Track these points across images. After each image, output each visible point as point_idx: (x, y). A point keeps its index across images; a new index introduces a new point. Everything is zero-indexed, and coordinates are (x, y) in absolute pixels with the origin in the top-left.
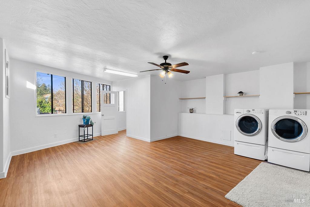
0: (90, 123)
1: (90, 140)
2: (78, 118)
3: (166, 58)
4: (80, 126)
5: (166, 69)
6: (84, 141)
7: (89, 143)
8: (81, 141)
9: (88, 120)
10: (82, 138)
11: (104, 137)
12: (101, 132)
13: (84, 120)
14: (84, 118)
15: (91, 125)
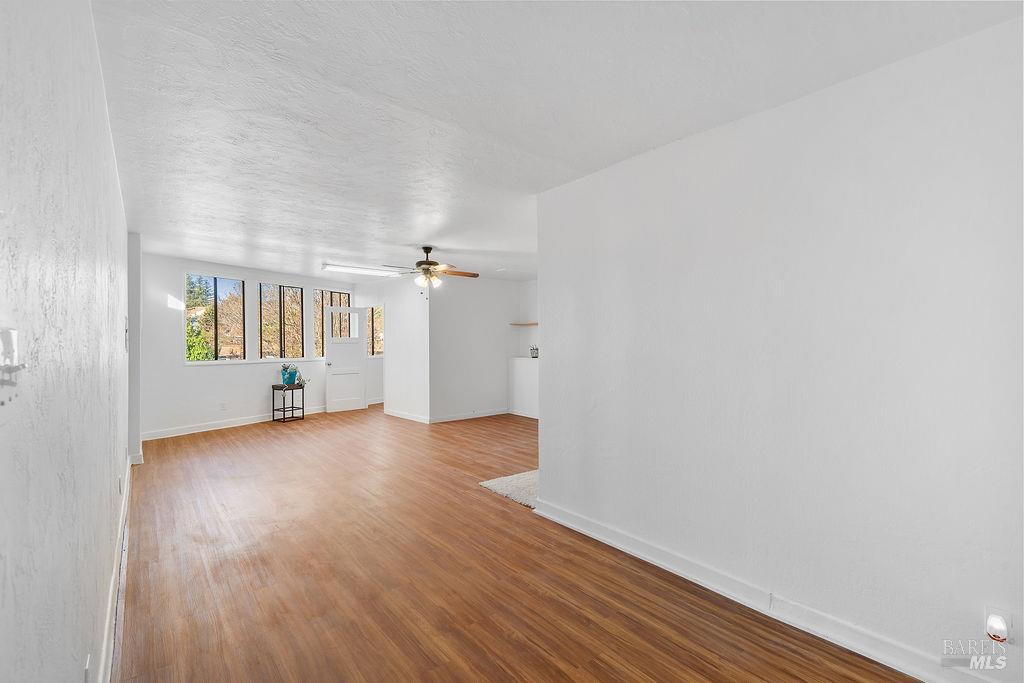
0: (297, 382)
1: (298, 419)
2: (271, 369)
3: (427, 250)
4: (275, 388)
5: (427, 272)
6: (284, 421)
7: (294, 425)
8: (278, 420)
9: (293, 375)
10: (279, 415)
11: (331, 414)
12: (325, 403)
13: (284, 375)
14: (285, 369)
15: (301, 386)
